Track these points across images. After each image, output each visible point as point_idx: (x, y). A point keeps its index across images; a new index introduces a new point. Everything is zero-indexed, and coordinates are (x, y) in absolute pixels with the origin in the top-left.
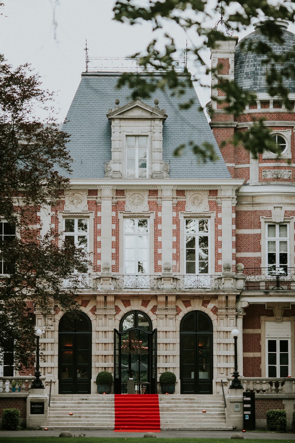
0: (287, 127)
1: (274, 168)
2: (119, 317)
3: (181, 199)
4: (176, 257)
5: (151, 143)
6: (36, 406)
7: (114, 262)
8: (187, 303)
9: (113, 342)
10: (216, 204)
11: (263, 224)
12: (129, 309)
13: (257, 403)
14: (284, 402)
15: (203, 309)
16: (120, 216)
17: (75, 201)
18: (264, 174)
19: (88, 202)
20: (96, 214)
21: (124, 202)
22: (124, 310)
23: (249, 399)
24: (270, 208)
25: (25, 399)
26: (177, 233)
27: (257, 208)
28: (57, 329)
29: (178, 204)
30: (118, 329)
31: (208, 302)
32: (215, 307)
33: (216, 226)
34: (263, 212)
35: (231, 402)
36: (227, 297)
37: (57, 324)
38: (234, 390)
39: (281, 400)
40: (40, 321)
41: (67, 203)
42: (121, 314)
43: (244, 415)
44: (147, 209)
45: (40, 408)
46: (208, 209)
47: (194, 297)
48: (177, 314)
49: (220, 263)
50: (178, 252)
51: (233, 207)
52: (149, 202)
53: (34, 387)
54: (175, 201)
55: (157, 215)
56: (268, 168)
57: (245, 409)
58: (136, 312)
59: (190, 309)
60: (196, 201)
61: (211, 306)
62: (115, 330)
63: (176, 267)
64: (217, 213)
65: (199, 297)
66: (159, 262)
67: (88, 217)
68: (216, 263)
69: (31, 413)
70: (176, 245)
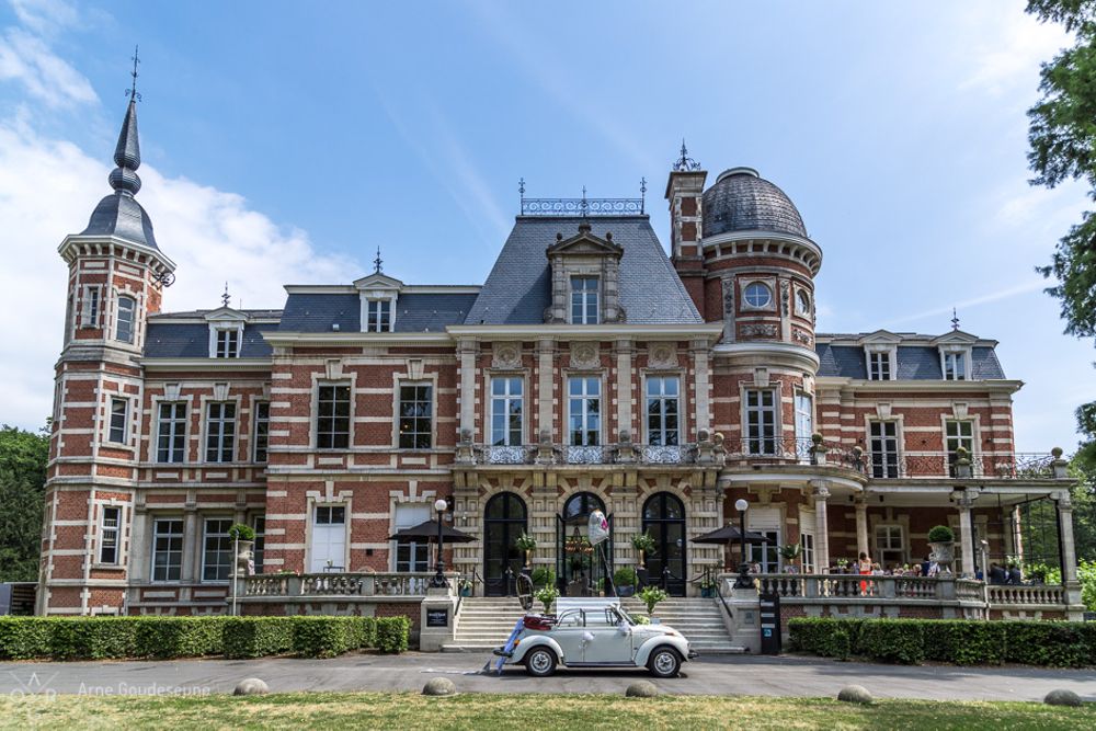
0: (770, 274)
1: (755, 322)
2: (562, 500)
3: (642, 352)
4: (636, 424)
5: (603, 285)
6: (435, 615)
7: (556, 431)
8: (651, 482)
9: (555, 531)
10: (687, 358)
11: (742, 390)
12: (575, 490)
13: (783, 612)
14: (806, 610)
15: (672, 489)
16: (564, 374)
17: (506, 356)
18: (742, 330)
19: (523, 356)
20: (533, 371)
21: (569, 357)
22: (569, 491)
23: (771, 604)
24: (751, 371)
25: (418, 603)
26: (637, 394)
27: (735, 372)
28: (482, 514)
29: (638, 358)
30: (561, 514)
31: (679, 481)
32: (687, 486)
33: (688, 385)
34: (742, 376)
35: (739, 609)
36: (704, 474)
37: (482, 507)
38: (742, 591)
39: (801, 605)
40: (460, 505)
41: (496, 359)
42: (566, 496)
43: (762, 630)
44: (598, 365)
45: (442, 618)
46: (676, 364)
47: (661, 474)
48: (639, 496)
49: (693, 431)
50: (639, 417)
51: (709, 362)
52: (601, 357)
53: (433, 585)
54: (635, 355)
55: (611, 372)
56: (747, 322)
57: (764, 620)
58: (584, 495)
59: (655, 489)
60: (661, 356)
61: (682, 485)
62: (558, 516)
63: (636, 436)
64: (688, 370)
65: (667, 474)
66: (615, 431)
67: (523, 375)
68: (689, 431)
69: (428, 625)
70: (636, 409)
